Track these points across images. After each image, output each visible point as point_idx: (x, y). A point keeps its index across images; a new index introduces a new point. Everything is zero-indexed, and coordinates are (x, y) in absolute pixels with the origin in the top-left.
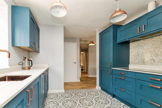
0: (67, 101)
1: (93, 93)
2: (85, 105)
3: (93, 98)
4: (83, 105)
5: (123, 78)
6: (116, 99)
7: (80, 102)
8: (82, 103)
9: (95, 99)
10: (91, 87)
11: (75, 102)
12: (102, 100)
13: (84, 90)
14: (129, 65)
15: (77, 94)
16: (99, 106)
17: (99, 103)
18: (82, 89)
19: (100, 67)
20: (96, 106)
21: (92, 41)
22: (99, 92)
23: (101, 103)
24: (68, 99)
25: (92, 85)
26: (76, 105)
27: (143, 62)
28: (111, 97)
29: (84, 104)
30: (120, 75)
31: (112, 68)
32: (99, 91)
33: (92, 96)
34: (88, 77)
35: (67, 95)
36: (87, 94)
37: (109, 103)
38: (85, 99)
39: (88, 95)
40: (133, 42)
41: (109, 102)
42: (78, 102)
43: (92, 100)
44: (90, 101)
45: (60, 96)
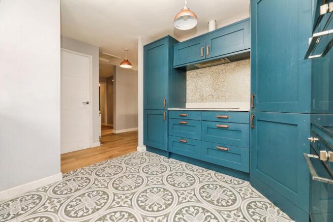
0: (80, 198)
1: (135, 161)
2: (128, 190)
3: (138, 170)
4: (124, 190)
5: (184, 122)
6: (173, 160)
7: (114, 187)
8: (120, 188)
9: (143, 170)
10: (127, 150)
11: (105, 193)
12: (155, 169)
13: (115, 161)
14: (186, 104)
15: (103, 173)
16: (155, 180)
17: (153, 174)
18: (109, 160)
19: (145, 110)
20: (149, 182)
21: (127, 60)
22: (145, 157)
23: (155, 173)
24: (78, 193)
25: (128, 148)
26: (107, 200)
27: (202, 99)
28: (166, 159)
29: (126, 189)
30: (181, 118)
31: (168, 109)
32: (144, 154)
33: (136, 167)
34: (113, 134)
35: (73, 185)
36: (124, 165)
37: (167, 169)
38: (124, 177)
39: (127, 167)
40: (190, 70)
41: (166, 167)
42: (111, 191)
43: (138, 174)
44: (136, 176)
45: (50, 193)
